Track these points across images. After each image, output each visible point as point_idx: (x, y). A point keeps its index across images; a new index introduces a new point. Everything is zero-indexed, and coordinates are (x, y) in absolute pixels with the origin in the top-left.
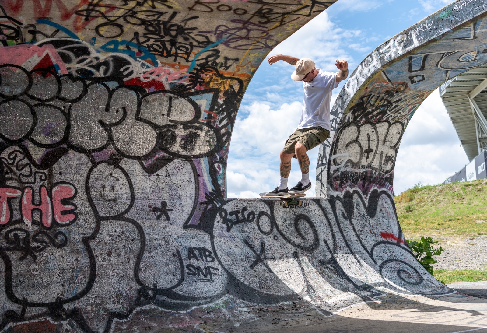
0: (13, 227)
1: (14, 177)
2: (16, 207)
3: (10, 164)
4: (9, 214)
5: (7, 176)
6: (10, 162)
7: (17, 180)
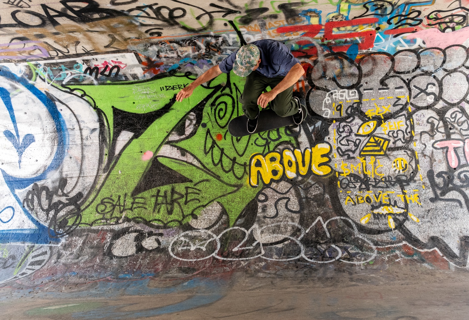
0: (462, 170)
1: (457, 131)
2: (461, 155)
3: (453, 122)
4: (457, 160)
5: (451, 131)
6: (453, 120)
7: (459, 134)
